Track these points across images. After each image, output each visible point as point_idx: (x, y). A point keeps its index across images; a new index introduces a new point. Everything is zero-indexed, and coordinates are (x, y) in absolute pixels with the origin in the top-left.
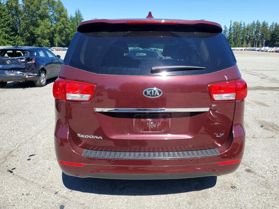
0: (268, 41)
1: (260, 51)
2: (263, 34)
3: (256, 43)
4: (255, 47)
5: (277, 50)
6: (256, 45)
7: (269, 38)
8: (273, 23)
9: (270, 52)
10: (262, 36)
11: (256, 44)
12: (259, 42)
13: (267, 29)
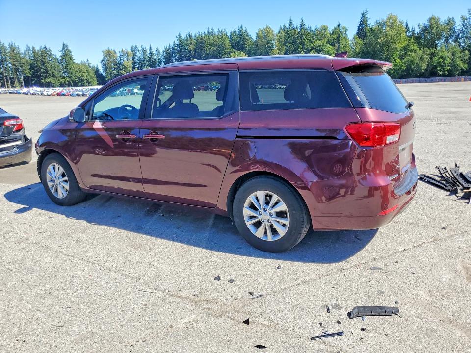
0: (29, 77)
1: (29, 94)
2: (15, 65)
3: (7, 80)
4: (8, 87)
5: (58, 92)
6: (9, 84)
7: (29, 73)
8: (28, 47)
9: (47, 95)
10: (15, 67)
11: (7, 82)
12: (13, 78)
13: (20, 57)
